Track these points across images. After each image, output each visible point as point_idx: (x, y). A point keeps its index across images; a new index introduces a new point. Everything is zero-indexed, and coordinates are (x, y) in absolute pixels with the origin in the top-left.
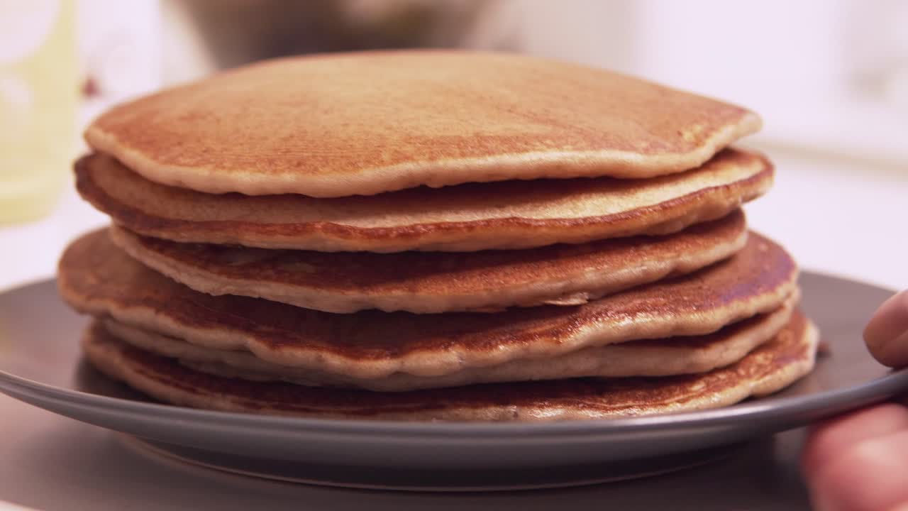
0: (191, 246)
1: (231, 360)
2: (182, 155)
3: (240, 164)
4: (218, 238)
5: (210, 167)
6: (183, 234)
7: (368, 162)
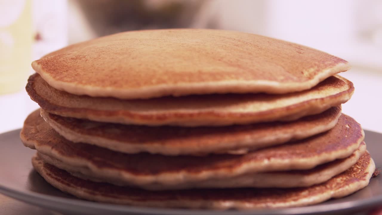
0: (69, 118)
1: (84, 172)
2: (66, 76)
3: (89, 82)
4: (78, 116)
5: (76, 83)
6: (64, 113)
7: (146, 83)
